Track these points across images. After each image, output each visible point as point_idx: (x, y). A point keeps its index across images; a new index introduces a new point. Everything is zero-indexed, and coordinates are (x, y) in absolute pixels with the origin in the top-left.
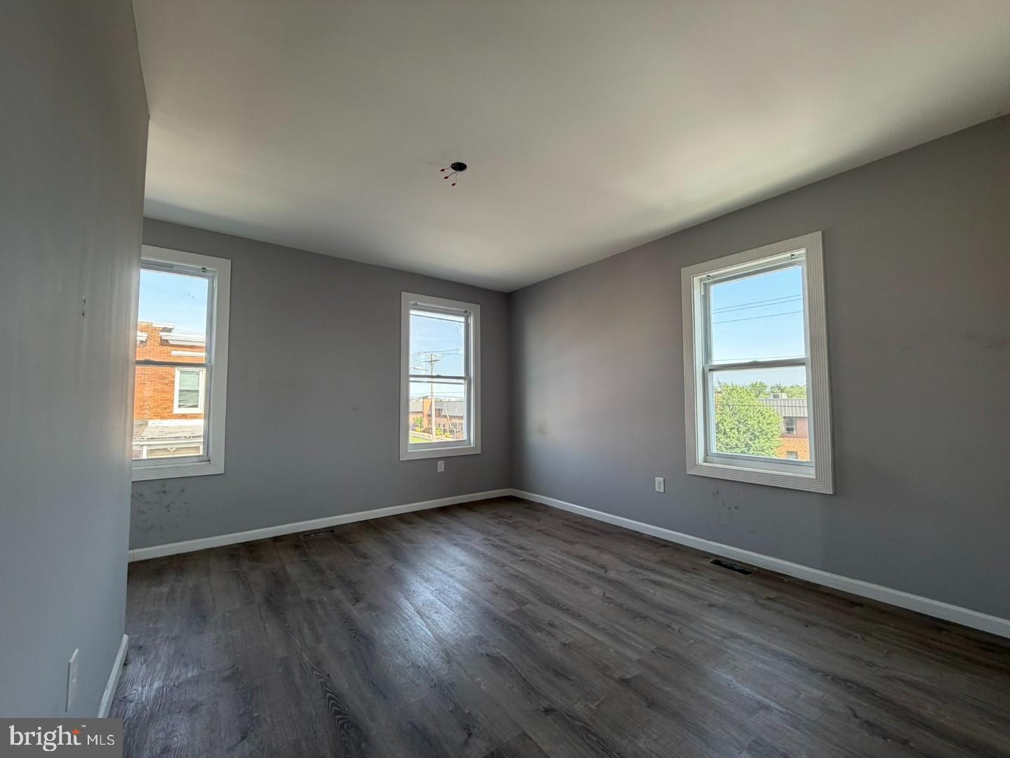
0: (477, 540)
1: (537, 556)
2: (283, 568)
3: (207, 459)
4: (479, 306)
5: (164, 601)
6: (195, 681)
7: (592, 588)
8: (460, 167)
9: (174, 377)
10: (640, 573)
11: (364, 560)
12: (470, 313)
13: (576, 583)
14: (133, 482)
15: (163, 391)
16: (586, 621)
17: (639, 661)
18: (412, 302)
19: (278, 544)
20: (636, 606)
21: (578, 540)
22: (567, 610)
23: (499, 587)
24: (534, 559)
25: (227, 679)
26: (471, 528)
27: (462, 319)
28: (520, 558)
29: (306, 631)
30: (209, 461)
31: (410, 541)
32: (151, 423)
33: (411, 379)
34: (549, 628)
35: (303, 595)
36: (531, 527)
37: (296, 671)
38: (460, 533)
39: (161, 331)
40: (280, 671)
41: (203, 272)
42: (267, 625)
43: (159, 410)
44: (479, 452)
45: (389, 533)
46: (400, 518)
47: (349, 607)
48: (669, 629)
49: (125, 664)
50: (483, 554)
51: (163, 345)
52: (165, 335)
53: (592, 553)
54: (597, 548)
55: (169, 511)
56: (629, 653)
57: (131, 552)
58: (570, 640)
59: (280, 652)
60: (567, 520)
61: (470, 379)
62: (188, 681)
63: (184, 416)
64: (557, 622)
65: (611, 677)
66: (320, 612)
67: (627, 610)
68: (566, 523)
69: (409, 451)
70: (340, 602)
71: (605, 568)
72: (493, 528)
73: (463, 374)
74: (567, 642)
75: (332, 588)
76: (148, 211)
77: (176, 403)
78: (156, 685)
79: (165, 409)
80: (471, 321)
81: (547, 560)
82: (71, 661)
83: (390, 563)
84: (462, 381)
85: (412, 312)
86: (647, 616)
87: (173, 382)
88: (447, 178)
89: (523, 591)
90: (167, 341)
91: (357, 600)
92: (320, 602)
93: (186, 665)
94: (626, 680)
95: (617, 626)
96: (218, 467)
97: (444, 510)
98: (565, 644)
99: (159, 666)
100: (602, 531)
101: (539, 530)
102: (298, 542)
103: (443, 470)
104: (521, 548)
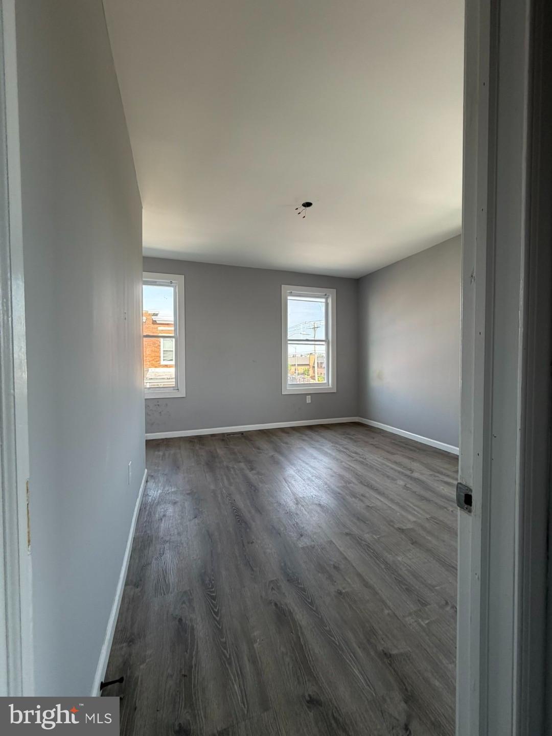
0: (328, 447)
1: (365, 459)
2: (216, 450)
3: (177, 389)
4: (335, 290)
5: (161, 458)
6: (175, 493)
7: (398, 481)
8: (308, 205)
9: (160, 342)
10: (437, 476)
11: (258, 450)
12: (329, 295)
13: (388, 477)
14: (146, 399)
15: (154, 352)
16: (387, 497)
17: (415, 522)
18: (288, 291)
19: (214, 438)
20: (427, 494)
21: (399, 452)
22: (376, 490)
23: (335, 473)
24: (363, 460)
25: (188, 494)
26: (326, 439)
27: (324, 300)
28: (354, 459)
29: (225, 481)
30: (178, 390)
31: (286, 443)
32: (150, 369)
33: (289, 342)
34: (362, 498)
35: (225, 463)
36: (367, 442)
37: (219, 496)
38: (318, 441)
39: (153, 316)
40: (212, 494)
41: (170, 284)
42: (207, 475)
43: (153, 362)
44: (335, 391)
45: (274, 437)
46: (283, 430)
47: (247, 472)
48: (445, 509)
49: (147, 482)
50: (330, 454)
51: (154, 324)
52: (154, 318)
53: (405, 461)
54: (409, 458)
55: (161, 415)
56: (410, 517)
57: (146, 435)
58: (372, 505)
59: (212, 487)
60: (394, 440)
61: (329, 341)
62: (172, 492)
63: (166, 366)
64: (367, 495)
65: (393, 526)
66: (232, 472)
67: (419, 495)
68: (393, 441)
69: (288, 388)
70: (243, 469)
71: (412, 471)
72: (340, 441)
73: (324, 338)
74: (370, 506)
75: (240, 462)
76: (145, 253)
77: (162, 358)
78: (159, 492)
79: (157, 361)
80: (330, 301)
81: (372, 462)
82: (130, 464)
83: (272, 453)
84: (323, 343)
85: (289, 298)
86: (432, 501)
87: (160, 346)
88: (299, 213)
89: (351, 476)
90: (155, 321)
91: (252, 469)
92: (233, 468)
93: (171, 486)
94: (403, 529)
95: (407, 503)
96: (182, 393)
97: (310, 428)
98: (369, 506)
99: (160, 485)
100: (419, 449)
101: (372, 444)
102: (224, 438)
103: (310, 402)
104: (356, 453)
